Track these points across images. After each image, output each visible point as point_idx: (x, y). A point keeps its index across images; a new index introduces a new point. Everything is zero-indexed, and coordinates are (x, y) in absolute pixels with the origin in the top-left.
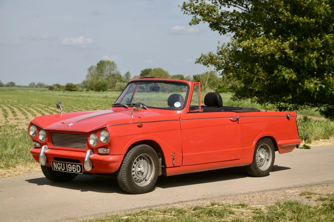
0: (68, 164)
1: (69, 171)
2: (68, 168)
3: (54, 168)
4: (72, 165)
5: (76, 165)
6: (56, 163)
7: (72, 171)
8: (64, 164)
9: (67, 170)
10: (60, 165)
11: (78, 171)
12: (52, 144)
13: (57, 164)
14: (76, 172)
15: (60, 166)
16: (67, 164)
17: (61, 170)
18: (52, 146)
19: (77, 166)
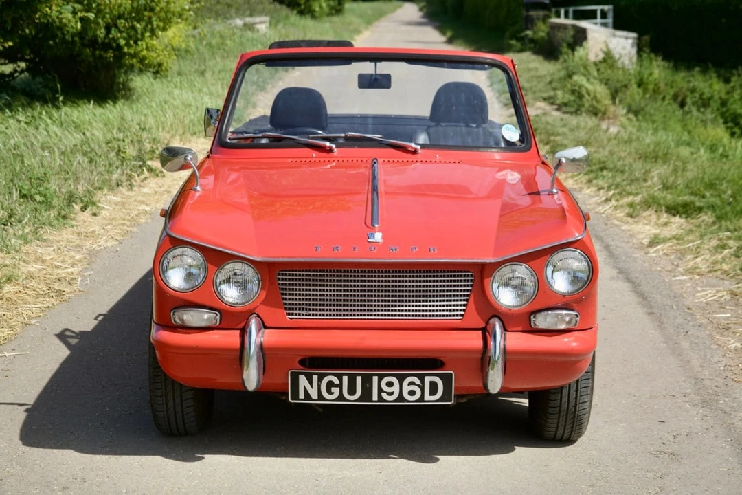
0: (381, 377)
1: (380, 399)
2: (380, 390)
3: (302, 395)
4: (401, 379)
5: (421, 377)
6: (315, 378)
7: (401, 398)
8: (359, 379)
9: (375, 397)
10: (336, 381)
11: (427, 397)
12: (286, 309)
13: (320, 380)
14: (422, 399)
15: (340, 386)
16: (375, 379)
17: (341, 397)
18: (288, 319)
19: (428, 379)
